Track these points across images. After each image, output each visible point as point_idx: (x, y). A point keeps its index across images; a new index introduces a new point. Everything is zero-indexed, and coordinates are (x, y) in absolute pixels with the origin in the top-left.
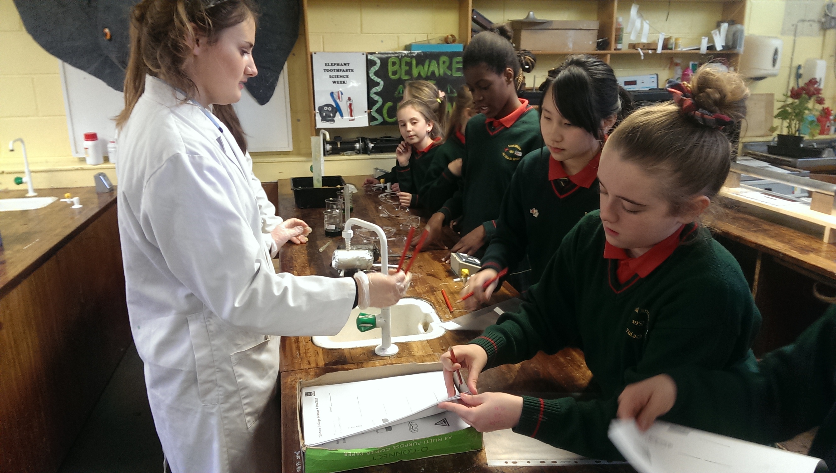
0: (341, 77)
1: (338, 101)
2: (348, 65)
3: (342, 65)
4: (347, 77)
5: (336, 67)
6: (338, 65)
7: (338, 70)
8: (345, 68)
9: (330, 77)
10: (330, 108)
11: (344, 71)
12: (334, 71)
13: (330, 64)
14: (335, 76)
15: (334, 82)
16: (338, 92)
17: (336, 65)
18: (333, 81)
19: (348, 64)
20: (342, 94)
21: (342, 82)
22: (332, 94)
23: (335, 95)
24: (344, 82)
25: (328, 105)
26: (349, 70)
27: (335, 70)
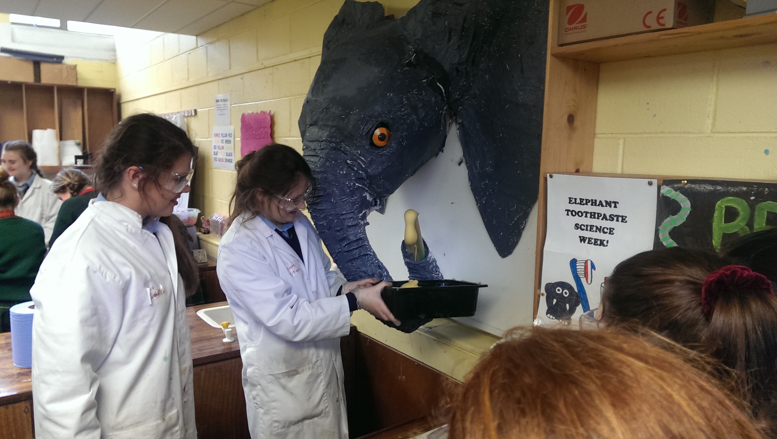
0: (599, 229)
1: (583, 280)
2: (615, 207)
3: (601, 204)
4: (611, 231)
5: (589, 208)
6: (594, 203)
7: (593, 215)
8: (607, 211)
9: (577, 226)
10: (566, 291)
11: (605, 217)
12: (586, 216)
13: (578, 201)
14: (587, 226)
15: (583, 239)
16: (586, 262)
17: (590, 204)
18: (580, 237)
19: (615, 203)
20: (593, 267)
21: (599, 242)
22: (573, 263)
23: (580, 267)
24: (602, 243)
25: (564, 285)
26: (618, 216)
27: (587, 213)
